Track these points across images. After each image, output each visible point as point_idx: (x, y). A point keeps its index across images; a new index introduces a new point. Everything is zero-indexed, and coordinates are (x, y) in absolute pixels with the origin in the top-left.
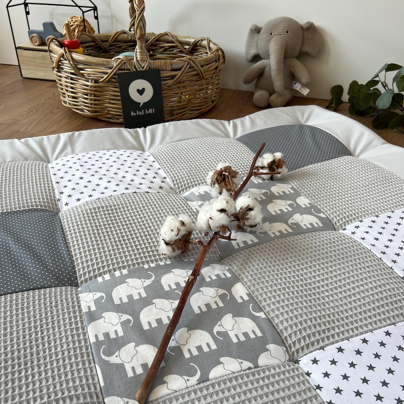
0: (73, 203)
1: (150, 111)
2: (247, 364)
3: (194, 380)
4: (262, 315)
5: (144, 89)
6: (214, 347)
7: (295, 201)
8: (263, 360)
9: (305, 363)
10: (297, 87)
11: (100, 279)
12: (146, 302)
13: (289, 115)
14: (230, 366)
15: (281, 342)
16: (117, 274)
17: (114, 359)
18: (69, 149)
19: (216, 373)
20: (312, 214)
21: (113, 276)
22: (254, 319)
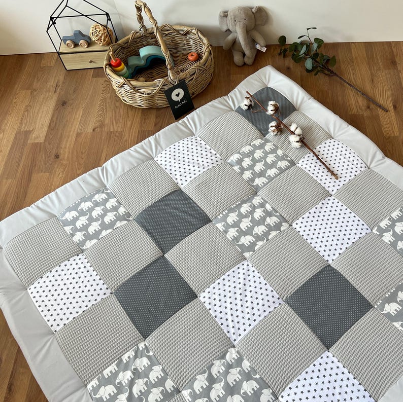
0: (185, 184)
1: (185, 102)
2: (278, 232)
3: (265, 241)
4: (278, 214)
5: (179, 93)
6: (267, 230)
7: (276, 153)
8: (282, 229)
9: (294, 225)
10: (258, 47)
11: (219, 217)
12: (240, 221)
13: (258, 81)
14: (273, 233)
15: (286, 221)
16: (224, 213)
17: (240, 243)
18: (159, 148)
19: (270, 237)
20: (285, 160)
21: (223, 214)
22: (276, 216)
